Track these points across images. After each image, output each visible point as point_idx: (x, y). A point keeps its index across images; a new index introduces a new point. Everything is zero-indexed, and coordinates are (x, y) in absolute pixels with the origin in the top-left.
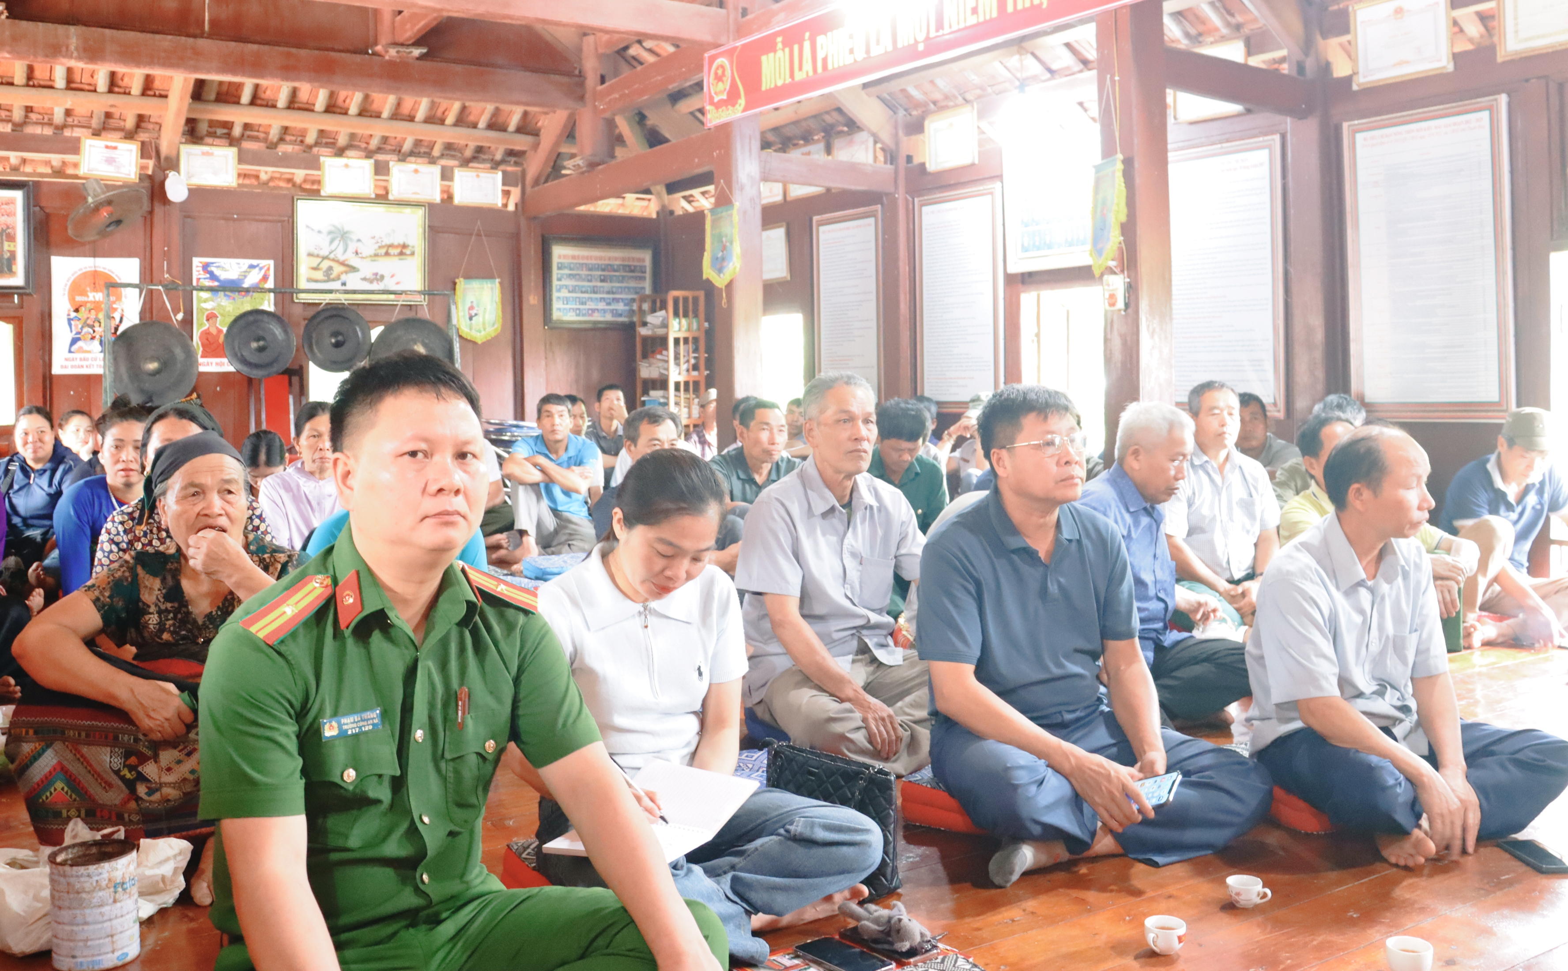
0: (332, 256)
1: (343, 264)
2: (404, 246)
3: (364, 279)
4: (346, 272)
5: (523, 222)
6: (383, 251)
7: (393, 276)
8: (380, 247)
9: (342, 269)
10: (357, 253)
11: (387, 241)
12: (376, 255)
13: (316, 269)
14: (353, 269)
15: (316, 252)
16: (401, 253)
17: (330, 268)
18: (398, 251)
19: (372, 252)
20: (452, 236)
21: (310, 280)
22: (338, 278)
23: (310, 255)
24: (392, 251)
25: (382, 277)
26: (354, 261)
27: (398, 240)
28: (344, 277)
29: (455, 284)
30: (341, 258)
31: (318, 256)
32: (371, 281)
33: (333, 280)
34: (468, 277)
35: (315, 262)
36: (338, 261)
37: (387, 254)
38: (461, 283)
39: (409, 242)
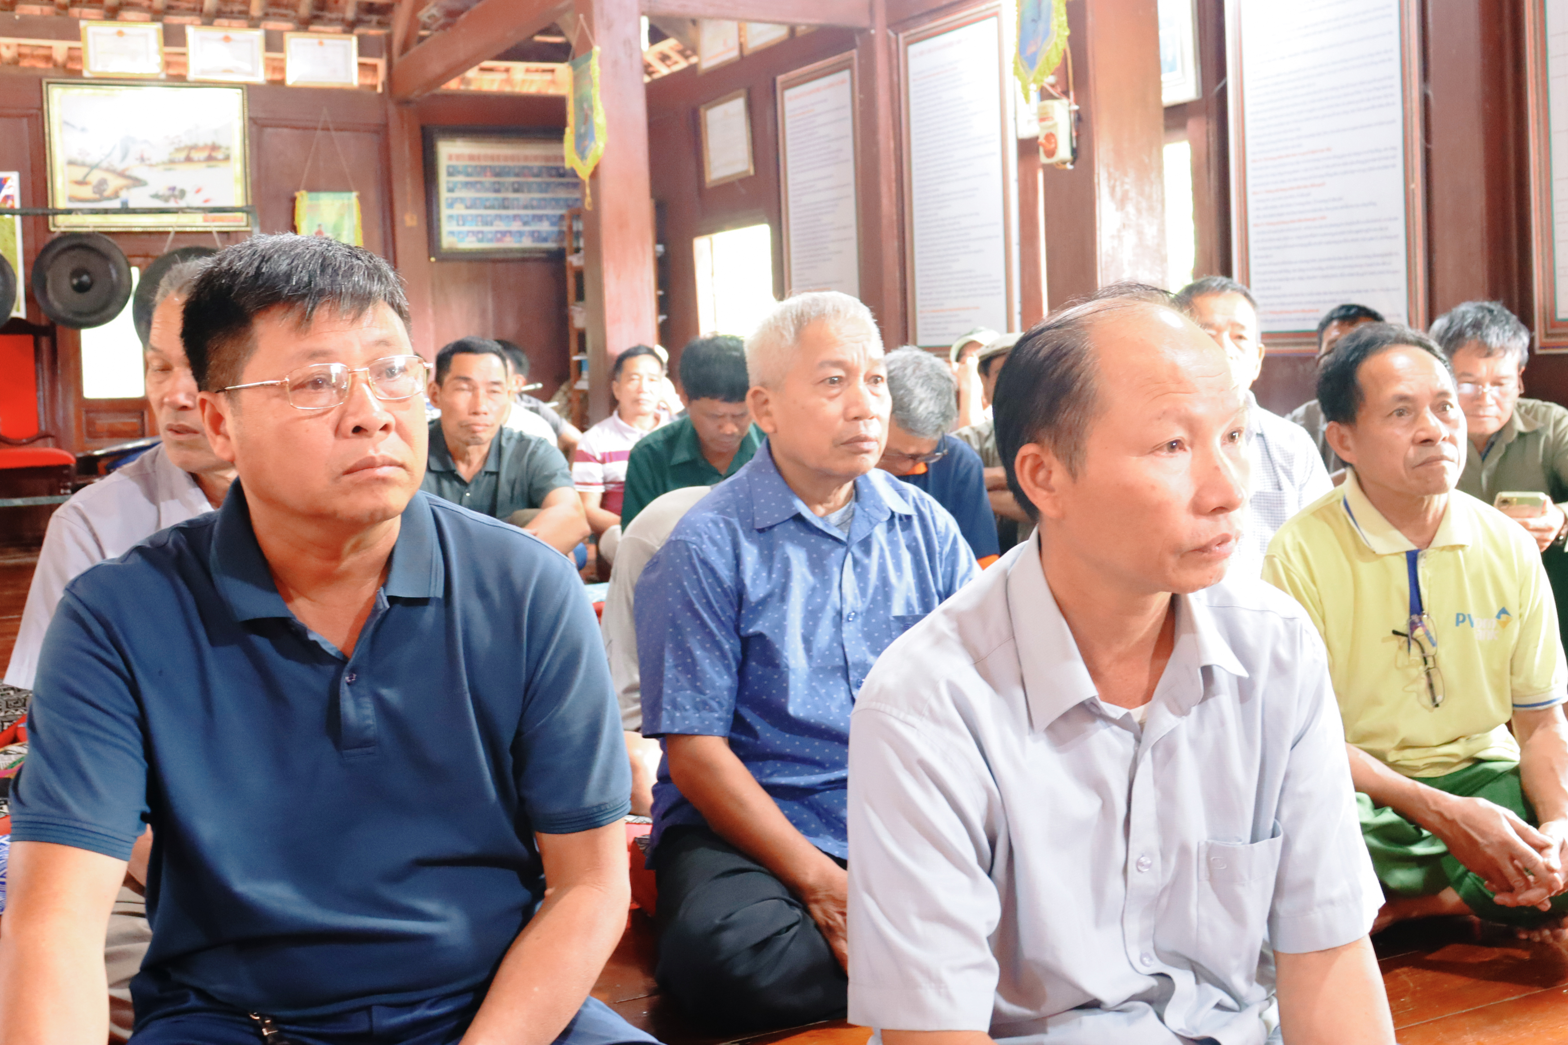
0: (105, 165)
1: (122, 175)
2: (214, 148)
3: (156, 196)
4: (128, 187)
5: (392, 109)
6: (182, 155)
7: (198, 191)
8: (178, 150)
9: (121, 182)
10: (142, 159)
11: (187, 141)
12: (172, 162)
13: (82, 183)
14: (138, 182)
15: (79, 159)
16: (210, 158)
17: (103, 183)
18: (204, 155)
19: (166, 158)
20: (286, 131)
21: (72, 199)
22: (116, 195)
23: (71, 163)
24: (195, 155)
25: (183, 193)
26: (139, 172)
27: (206, 139)
28: (124, 195)
29: (293, 200)
30: (120, 167)
31: (83, 165)
32: (166, 199)
33: (109, 198)
34: (313, 188)
35: (79, 173)
36: (113, 172)
37: (188, 159)
38: (304, 200)
39: (222, 142)
